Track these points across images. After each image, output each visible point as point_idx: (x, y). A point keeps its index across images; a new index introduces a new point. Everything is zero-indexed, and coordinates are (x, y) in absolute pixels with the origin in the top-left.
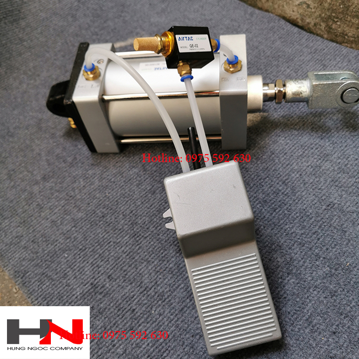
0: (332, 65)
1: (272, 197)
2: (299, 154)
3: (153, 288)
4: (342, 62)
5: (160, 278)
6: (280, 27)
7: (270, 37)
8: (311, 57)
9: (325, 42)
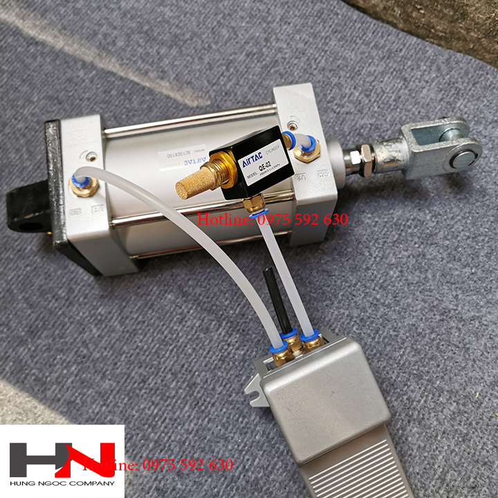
0: (416, 79)
1: (370, 311)
2: (395, 239)
3: (242, 476)
4: (429, 73)
5: (248, 460)
6: (332, 11)
7: (319, 32)
8: (384, 66)
9: (400, 35)
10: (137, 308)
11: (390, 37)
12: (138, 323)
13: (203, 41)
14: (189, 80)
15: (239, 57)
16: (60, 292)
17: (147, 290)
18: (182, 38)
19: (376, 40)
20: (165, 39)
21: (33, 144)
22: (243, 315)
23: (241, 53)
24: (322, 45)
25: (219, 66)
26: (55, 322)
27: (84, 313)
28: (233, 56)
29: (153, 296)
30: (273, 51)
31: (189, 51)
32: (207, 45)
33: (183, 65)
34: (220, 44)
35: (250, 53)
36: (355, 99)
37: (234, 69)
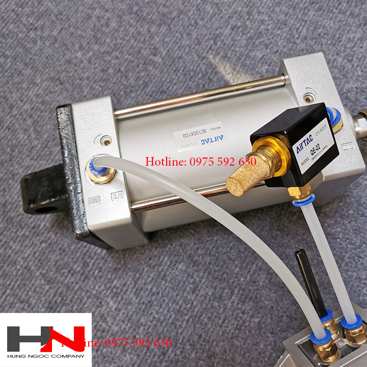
10: (150, 279)
11: (363, 6)
12: (153, 294)
13: (189, 18)
14: (180, 55)
15: (225, 31)
16: (75, 267)
17: (158, 260)
18: (169, 16)
19: (352, 9)
20: (154, 18)
21: (39, 124)
22: (254, 282)
23: (226, 27)
24: (302, 16)
25: (206, 41)
26: (73, 297)
27: (99, 287)
28: (219, 30)
29: (164, 266)
30: (256, 23)
31: (177, 27)
32: (193, 21)
33: (172, 41)
34: (206, 20)
35: (234, 27)
36: (339, 64)
37: (221, 43)
